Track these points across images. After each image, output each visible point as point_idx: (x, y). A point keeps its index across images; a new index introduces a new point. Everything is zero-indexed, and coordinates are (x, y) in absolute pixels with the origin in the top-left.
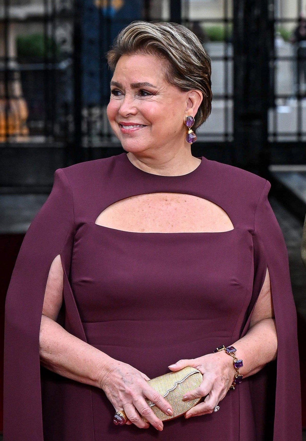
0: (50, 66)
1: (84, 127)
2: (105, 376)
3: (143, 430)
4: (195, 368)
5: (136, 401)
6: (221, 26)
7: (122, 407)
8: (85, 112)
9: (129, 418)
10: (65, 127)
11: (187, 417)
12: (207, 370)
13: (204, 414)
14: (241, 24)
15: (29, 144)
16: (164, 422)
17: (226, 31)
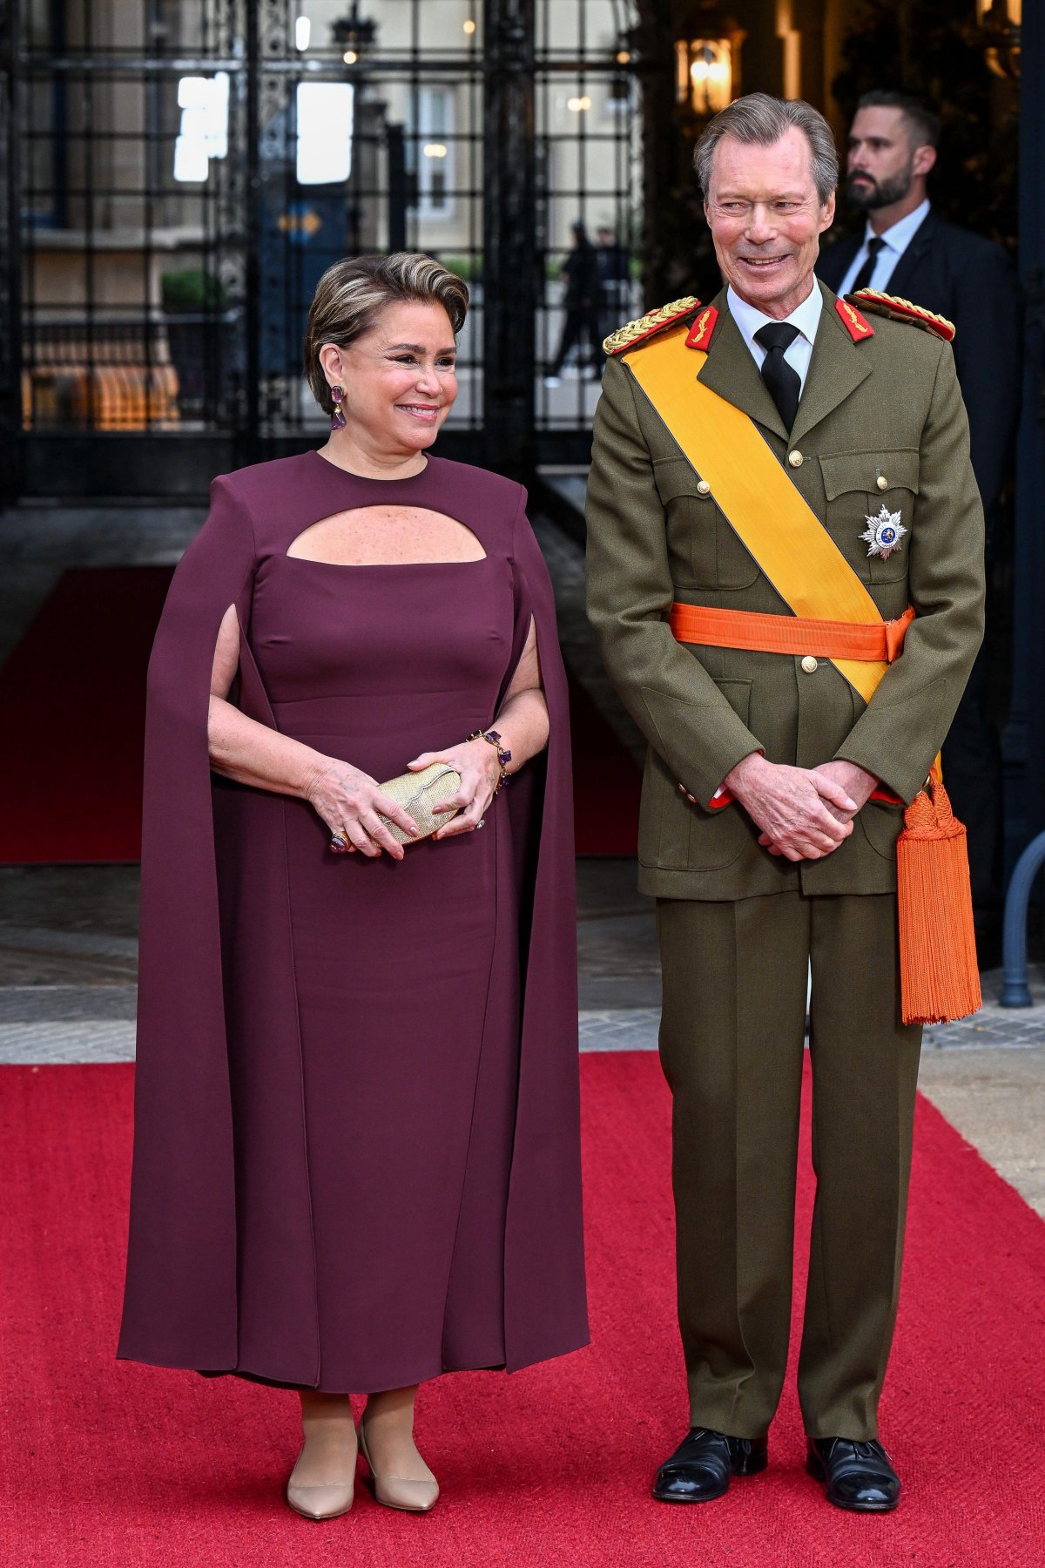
0: (212, 318)
1: (263, 407)
2: (313, 780)
3: (373, 859)
4: (446, 764)
5: (364, 817)
6: (466, 259)
7: (343, 826)
8: (264, 386)
9: (353, 842)
10: (233, 407)
11: (439, 837)
12: (465, 768)
13: (464, 831)
14: (495, 256)
15: (181, 433)
16: (405, 846)
17: (473, 266)
